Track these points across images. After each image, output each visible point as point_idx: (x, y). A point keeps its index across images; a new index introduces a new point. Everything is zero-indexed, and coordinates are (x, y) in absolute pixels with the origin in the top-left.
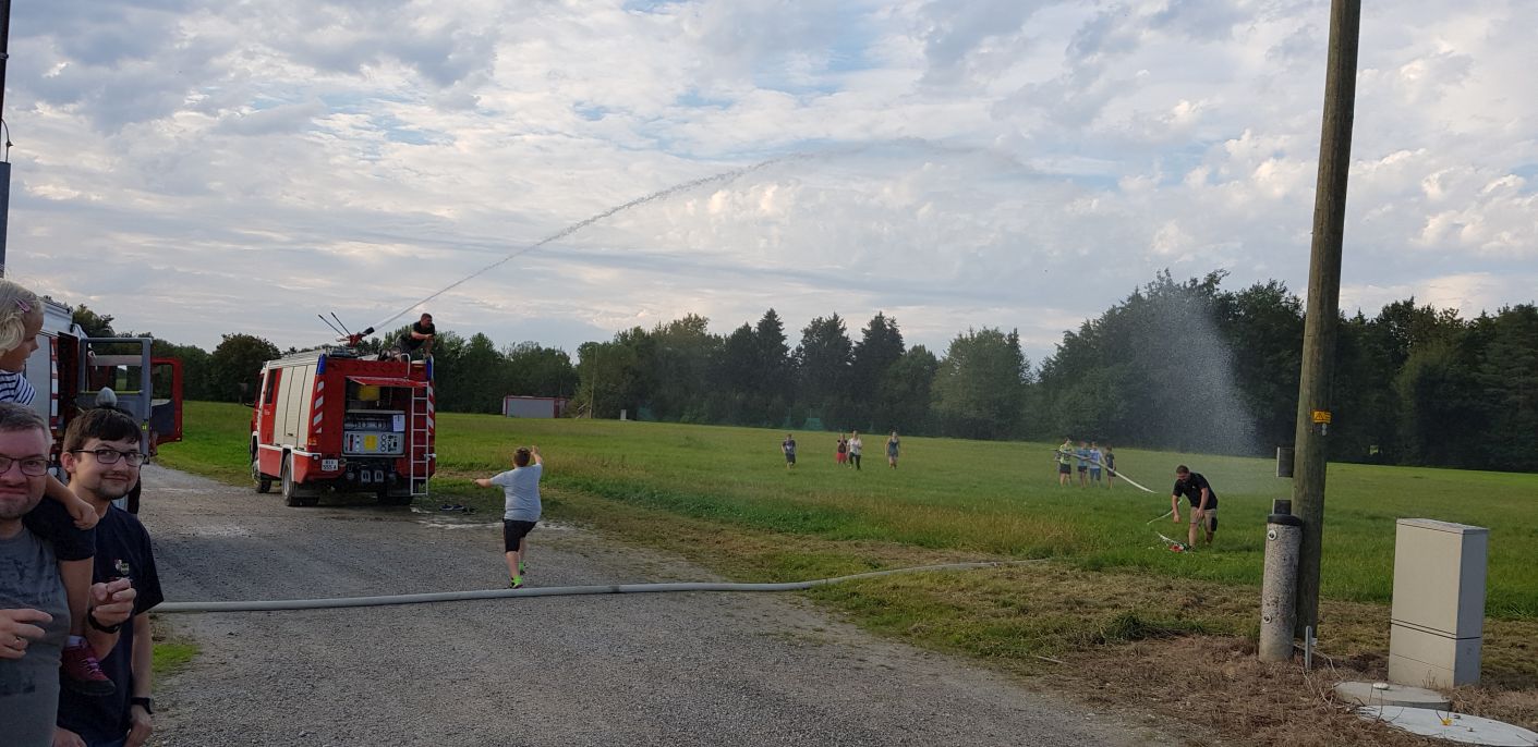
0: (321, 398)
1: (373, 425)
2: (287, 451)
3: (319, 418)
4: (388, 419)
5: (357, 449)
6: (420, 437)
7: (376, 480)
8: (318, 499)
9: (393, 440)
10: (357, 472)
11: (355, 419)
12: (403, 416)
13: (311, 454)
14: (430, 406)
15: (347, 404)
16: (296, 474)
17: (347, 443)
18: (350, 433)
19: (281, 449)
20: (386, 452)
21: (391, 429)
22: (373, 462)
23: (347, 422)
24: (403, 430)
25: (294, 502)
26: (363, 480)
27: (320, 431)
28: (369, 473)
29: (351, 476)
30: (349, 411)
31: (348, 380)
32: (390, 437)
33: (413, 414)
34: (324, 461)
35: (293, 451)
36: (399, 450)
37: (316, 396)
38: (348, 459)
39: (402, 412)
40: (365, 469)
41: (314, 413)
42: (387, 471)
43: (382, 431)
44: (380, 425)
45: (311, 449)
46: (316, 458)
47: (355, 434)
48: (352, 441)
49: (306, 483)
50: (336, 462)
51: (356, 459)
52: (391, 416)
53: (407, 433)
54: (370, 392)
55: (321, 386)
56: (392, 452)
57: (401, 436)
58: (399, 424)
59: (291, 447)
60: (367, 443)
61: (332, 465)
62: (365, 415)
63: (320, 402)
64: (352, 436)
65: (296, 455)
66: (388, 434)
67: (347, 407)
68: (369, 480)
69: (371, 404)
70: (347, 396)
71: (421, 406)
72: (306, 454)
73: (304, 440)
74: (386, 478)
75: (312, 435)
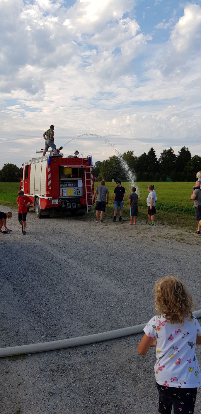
0: (50, 174)
1: (70, 185)
2: (36, 197)
3: (50, 183)
4: (76, 182)
5: (65, 195)
6: (89, 189)
7: (73, 207)
8: (50, 215)
9: (78, 190)
10: (66, 204)
11: (64, 182)
12: (82, 180)
13: (48, 198)
14: (92, 176)
15: (60, 176)
16: (41, 205)
17: (61, 193)
18: (62, 188)
19: (34, 196)
20: (76, 195)
21: (77, 186)
22: (71, 200)
23: (61, 184)
24: (82, 186)
25: (41, 217)
26: (68, 207)
27: (50, 188)
28: (70, 204)
29: (63, 206)
30: (61, 179)
31: (60, 167)
32: (77, 189)
33: (86, 179)
34: (53, 200)
35: (39, 197)
36: (81, 194)
37: (48, 174)
38: (62, 199)
39: (81, 179)
40: (68, 202)
41: (47, 181)
42: (77, 203)
43: (74, 187)
44: (73, 185)
45: (47, 196)
46: (50, 199)
47: (64, 189)
48: (63, 191)
49: (46, 209)
50: (57, 200)
51: (64, 199)
52: (77, 181)
53: (83, 187)
54: (68, 172)
55: (50, 169)
56: (78, 195)
57: (81, 189)
58: (80, 184)
59: (38, 195)
60: (69, 192)
61: (56, 202)
62: (67, 181)
63: (49, 176)
64: (63, 190)
65: (41, 199)
66: (76, 188)
67: (60, 178)
68: (71, 207)
69: (69, 176)
70: (60, 173)
71: (88, 176)
72: (46, 198)
73: (44, 192)
74: (77, 206)
75: (47, 190)
